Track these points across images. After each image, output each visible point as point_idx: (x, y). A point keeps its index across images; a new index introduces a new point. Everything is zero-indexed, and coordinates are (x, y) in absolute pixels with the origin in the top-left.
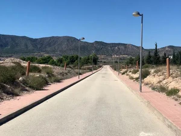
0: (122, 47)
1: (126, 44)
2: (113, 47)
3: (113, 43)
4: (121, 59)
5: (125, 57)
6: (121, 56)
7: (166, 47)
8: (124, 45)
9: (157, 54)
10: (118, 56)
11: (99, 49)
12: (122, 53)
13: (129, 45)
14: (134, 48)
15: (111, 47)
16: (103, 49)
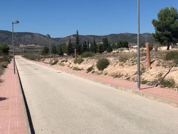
0: (30, 37)
1: (33, 33)
2: (19, 36)
3: (20, 32)
4: (29, 48)
5: (33, 46)
6: (28, 45)
7: (71, 36)
8: (31, 34)
9: (79, 42)
10: (25, 46)
11: (4, 38)
12: (30, 42)
13: (36, 34)
14: (42, 37)
15: (17, 37)
16: (8, 39)
